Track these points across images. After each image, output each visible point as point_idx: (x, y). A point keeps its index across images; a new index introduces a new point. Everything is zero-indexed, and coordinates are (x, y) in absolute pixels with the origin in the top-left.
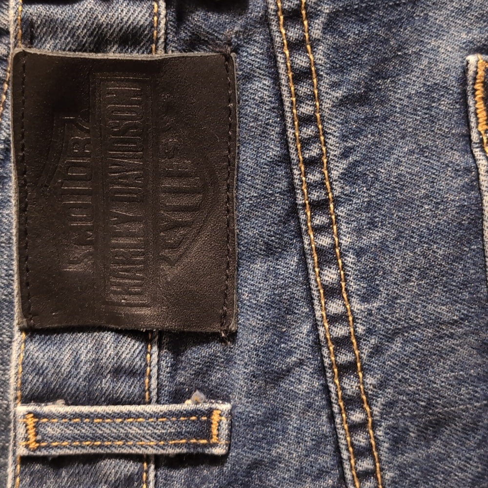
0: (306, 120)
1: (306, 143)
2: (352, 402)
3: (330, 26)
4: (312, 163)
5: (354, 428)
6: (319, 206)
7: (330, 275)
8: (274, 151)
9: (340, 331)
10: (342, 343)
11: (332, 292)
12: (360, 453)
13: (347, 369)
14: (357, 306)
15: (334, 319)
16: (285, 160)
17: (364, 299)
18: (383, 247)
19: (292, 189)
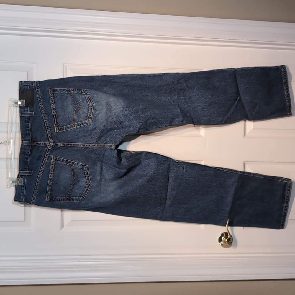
0: (38, 93)
1: (38, 95)
2: (43, 112)
3: (40, 87)
4: (39, 96)
5: (43, 114)
6: (39, 99)
7: (40, 103)
8: (36, 95)
9: (41, 107)
10: (41, 108)
11: (40, 104)
12: (44, 115)
13: (42, 110)
14: (42, 105)
15: (41, 106)
16: (37, 96)
17: (43, 105)
18: (44, 101)
19: (37, 98)
